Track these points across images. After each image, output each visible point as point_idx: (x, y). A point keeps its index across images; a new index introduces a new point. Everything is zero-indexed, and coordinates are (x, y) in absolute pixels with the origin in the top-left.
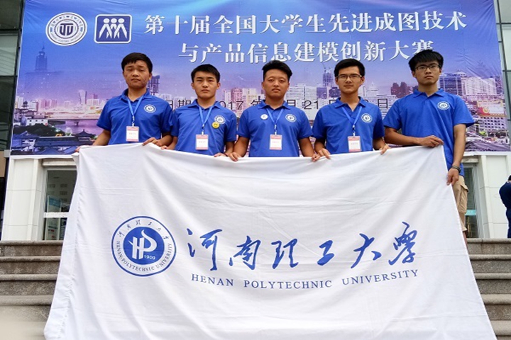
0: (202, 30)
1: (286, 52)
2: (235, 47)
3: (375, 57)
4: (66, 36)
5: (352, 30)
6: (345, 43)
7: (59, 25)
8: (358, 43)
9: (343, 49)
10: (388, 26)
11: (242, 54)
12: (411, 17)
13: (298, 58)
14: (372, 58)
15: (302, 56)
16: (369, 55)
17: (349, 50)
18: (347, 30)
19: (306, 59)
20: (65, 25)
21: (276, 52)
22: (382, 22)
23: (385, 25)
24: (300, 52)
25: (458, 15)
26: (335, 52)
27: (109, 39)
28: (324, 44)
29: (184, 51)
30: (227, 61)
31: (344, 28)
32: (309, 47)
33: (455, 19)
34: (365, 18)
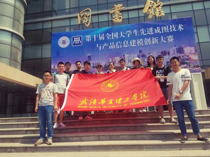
0: (102, 39)
1: (127, 44)
2: (112, 44)
3: (155, 42)
4: (64, 44)
5: (147, 34)
6: (145, 39)
7: (62, 41)
8: (150, 38)
9: (145, 41)
10: (159, 31)
11: (114, 46)
12: (166, 27)
13: (131, 45)
14: (154, 43)
15: (132, 45)
16: (153, 42)
17: (147, 41)
18: (146, 34)
19: (134, 45)
20: (63, 41)
21: (124, 44)
22: (157, 30)
23: (158, 31)
24: (132, 43)
25: (181, 25)
26: (142, 42)
27: (76, 45)
28: (139, 39)
29: (97, 46)
30: (110, 48)
31: (145, 33)
32: (134, 41)
33: (180, 27)
34: (151, 29)
